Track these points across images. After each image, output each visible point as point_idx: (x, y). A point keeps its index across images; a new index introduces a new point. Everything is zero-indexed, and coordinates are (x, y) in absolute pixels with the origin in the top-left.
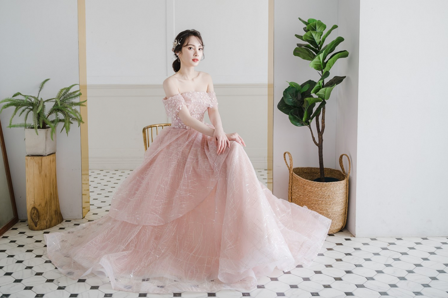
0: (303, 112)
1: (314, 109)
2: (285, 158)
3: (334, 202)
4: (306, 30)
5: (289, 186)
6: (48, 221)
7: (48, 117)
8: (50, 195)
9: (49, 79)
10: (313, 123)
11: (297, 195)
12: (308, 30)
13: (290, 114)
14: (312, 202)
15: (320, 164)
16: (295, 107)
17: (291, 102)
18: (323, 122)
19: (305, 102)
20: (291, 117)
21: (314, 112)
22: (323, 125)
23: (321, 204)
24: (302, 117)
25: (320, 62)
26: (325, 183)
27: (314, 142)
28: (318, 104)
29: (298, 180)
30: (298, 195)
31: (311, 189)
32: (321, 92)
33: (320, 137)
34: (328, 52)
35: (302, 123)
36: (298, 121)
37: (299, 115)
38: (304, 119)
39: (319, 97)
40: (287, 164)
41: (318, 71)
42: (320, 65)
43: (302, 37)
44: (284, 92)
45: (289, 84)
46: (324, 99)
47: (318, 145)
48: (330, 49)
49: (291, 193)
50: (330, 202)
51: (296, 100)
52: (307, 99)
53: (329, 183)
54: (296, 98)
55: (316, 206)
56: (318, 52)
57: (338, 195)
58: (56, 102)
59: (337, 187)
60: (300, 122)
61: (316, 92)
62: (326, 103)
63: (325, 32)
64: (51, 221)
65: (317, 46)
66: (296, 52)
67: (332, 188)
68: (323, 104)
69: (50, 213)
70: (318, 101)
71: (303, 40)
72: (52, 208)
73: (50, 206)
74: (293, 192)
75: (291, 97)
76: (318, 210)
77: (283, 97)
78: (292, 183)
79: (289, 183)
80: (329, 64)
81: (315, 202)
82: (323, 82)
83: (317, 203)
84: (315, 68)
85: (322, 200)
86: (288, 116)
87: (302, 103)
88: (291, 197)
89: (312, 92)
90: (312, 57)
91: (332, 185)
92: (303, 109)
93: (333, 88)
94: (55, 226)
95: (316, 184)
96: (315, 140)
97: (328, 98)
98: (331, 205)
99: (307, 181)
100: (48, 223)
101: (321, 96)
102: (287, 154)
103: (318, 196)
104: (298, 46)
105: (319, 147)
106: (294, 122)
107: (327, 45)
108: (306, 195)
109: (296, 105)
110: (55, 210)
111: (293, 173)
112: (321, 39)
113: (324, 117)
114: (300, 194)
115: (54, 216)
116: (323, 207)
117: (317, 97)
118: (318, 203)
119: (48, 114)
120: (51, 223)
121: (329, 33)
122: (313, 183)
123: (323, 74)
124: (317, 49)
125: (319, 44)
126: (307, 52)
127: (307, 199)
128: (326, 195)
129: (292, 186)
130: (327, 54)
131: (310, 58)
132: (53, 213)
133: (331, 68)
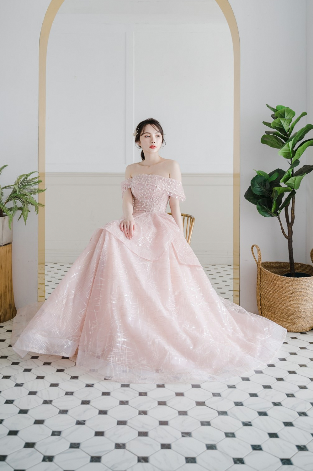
0: (272, 203)
1: (283, 200)
2: (253, 251)
3: (306, 299)
4: (274, 117)
5: (257, 281)
6: (2, 314)
7: (5, 204)
8: (5, 287)
9: (7, 165)
10: (282, 213)
11: (266, 290)
12: (277, 117)
13: (258, 204)
14: (283, 298)
15: (289, 258)
16: (263, 196)
17: (260, 192)
18: (293, 213)
19: (274, 191)
20: (259, 207)
21: (283, 202)
22: (293, 216)
23: (292, 301)
24: (270, 208)
25: (290, 149)
26: (296, 278)
27: (284, 234)
28: (287, 194)
29: (267, 275)
30: (268, 291)
31: (281, 284)
32: (290, 181)
33: (290, 228)
34: (297, 140)
35: (271, 214)
36: (267, 212)
37: (267, 206)
38: (273, 210)
39: (288, 186)
40: (255, 258)
41: (287, 159)
42: (289, 153)
43: (270, 124)
44: (252, 180)
45: (257, 172)
46: (293, 189)
47: (288, 238)
48: (299, 137)
49: (260, 289)
50: (302, 298)
51: (264, 190)
52: (276, 188)
53: (301, 278)
54: (264, 187)
55: (286, 303)
56: (286, 140)
57: (310, 291)
58: (14, 188)
59: (309, 283)
60: (269, 213)
61: (285, 181)
62: (296, 193)
63: (294, 120)
64: (5, 315)
65: (286, 134)
66: (264, 140)
67: (304, 284)
68: (293, 193)
69: (4, 307)
70: (287, 190)
71: (271, 127)
72: (7, 302)
73: (4, 299)
74: (262, 288)
75: (258, 187)
76: (289, 307)
77: (250, 186)
78: (261, 278)
79: (257, 278)
80: (299, 153)
81: (286, 299)
82: (293, 171)
83: (287, 299)
84: (284, 156)
85: (294, 296)
86: (256, 206)
87: (270, 193)
88: (260, 293)
89: (281, 181)
90: (281, 146)
91: (303, 281)
92: (272, 199)
93: (303, 178)
94: (9, 321)
95: (287, 279)
96: (284, 232)
97: (298, 188)
98: (302, 302)
99: (277, 276)
100: (2, 317)
101: (290, 185)
102: (254, 248)
103: (289, 292)
104: (266, 133)
105: (288, 240)
106: (262, 213)
107: (296, 133)
108: (276, 290)
109: (264, 195)
110: (10, 304)
111: (262, 267)
112: (290, 127)
113: (294, 208)
114: (270, 290)
115: (8, 310)
116: (294, 304)
117: (286, 186)
118: (289, 299)
119: (6, 201)
120: (5, 317)
121: (298, 120)
122: (284, 278)
123: (293, 162)
124: (286, 136)
125: (288, 131)
126: (276, 140)
127: (277, 295)
128: (297, 291)
129: (260, 281)
130: (296, 141)
131: (278, 145)
132: (8, 306)
133: (300, 156)
